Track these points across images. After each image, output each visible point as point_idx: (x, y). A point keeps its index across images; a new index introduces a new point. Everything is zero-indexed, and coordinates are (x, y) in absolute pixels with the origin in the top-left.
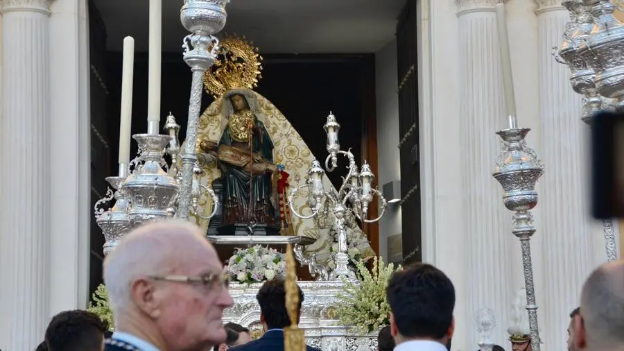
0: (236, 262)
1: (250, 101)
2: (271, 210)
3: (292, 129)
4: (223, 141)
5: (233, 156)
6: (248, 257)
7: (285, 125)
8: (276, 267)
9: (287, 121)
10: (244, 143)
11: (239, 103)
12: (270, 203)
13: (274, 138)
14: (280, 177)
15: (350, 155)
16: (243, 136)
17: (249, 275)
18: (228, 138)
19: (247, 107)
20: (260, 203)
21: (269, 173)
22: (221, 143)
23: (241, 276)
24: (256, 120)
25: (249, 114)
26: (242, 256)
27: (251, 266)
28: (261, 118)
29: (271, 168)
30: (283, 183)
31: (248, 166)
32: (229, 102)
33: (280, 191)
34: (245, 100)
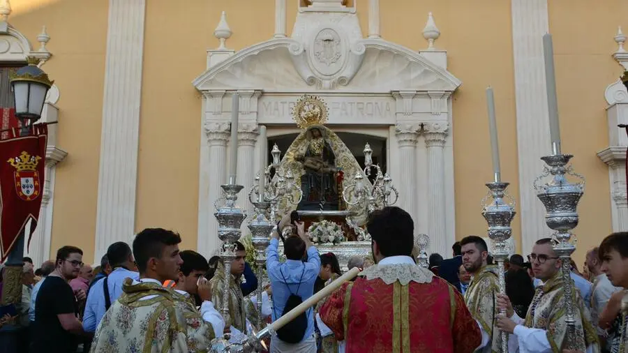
0: (313, 230)
1: (323, 132)
2: (333, 193)
3: (346, 147)
4: (307, 155)
5: (312, 163)
6: (320, 228)
7: (342, 146)
8: (335, 234)
9: (343, 143)
10: (319, 155)
11: (316, 133)
12: (333, 190)
13: (335, 152)
14: (339, 174)
15: (378, 167)
16: (317, 152)
17: (319, 239)
18: (310, 153)
19: (320, 136)
20: (328, 190)
21: (332, 173)
22: (306, 156)
23: (315, 239)
24: (325, 142)
25: (322, 139)
26: (316, 227)
27: (321, 233)
28: (328, 141)
29: (334, 170)
30: (341, 179)
31: (321, 169)
32: (310, 134)
33: (338, 183)
34: (320, 132)
